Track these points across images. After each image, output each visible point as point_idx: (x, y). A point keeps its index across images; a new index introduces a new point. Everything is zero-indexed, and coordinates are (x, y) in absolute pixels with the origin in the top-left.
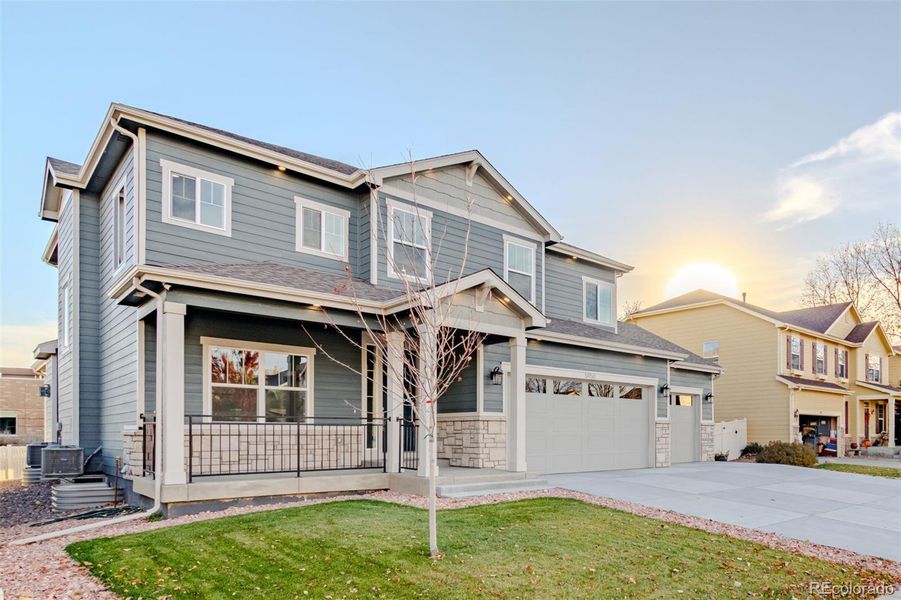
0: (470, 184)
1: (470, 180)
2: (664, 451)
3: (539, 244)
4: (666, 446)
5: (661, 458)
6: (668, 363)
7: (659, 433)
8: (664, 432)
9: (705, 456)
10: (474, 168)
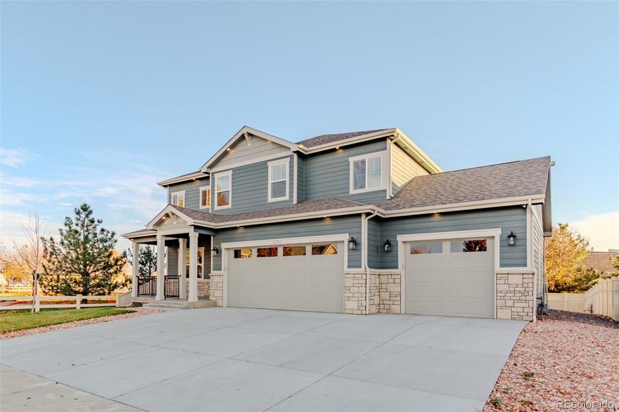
0: (249, 145)
1: (249, 143)
2: (357, 299)
3: (291, 157)
4: (360, 295)
5: (351, 305)
6: (363, 217)
7: (349, 282)
8: (356, 282)
9: (504, 314)
10: (246, 136)
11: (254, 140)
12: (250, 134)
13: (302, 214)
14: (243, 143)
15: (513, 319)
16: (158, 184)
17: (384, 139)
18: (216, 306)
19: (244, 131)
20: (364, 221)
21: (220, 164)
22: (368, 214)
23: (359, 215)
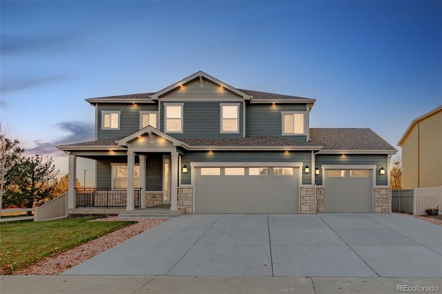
0: (202, 86)
1: (202, 84)
2: (309, 204)
3: (241, 103)
4: (311, 201)
5: (305, 208)
6: (313, 153)
7: (303, 193)
8: (308, 193)
9: (378, 209)
10: (201, 79)
11: (207, 83)
12: (204, 78)
13: (262, 147)
14: (196, 83)
15: (382, 212)
16: (85, 100)
17: (305, 104)
18: (186, 213)
19: (200, 75)
20: (313, 155)
21: (170, 95)
22: (315, 152)
23: (310, 152)
